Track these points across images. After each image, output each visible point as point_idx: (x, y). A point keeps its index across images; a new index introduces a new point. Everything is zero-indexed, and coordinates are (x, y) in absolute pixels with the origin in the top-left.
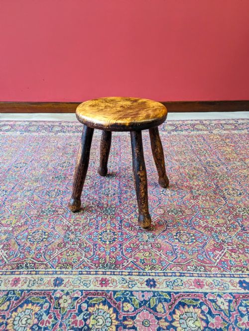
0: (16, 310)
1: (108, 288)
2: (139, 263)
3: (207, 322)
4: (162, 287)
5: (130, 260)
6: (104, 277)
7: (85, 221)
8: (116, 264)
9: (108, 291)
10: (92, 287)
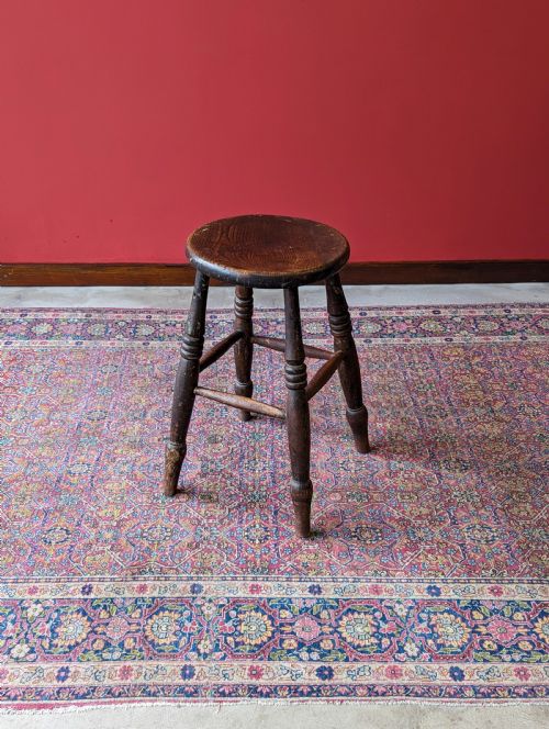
0: (151, 617)
1: (260, 595)
2: (300, 567)
3: (378, 627)
4: (329, 594)
5: (289, 563)
6: (255, 583)
7: (222, 511)
8: (271, 568)
9: (261, 598)
10: (240, 594)
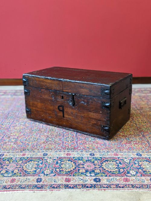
0: (26, 163)
1: (70, 156)
2: (86, 148)
3: (118, 166)
4: (98, 155)
5: (81, 147)
6: (68, 153)
8: (75, 148)
9: (71, 157)
10: (62, 156)
